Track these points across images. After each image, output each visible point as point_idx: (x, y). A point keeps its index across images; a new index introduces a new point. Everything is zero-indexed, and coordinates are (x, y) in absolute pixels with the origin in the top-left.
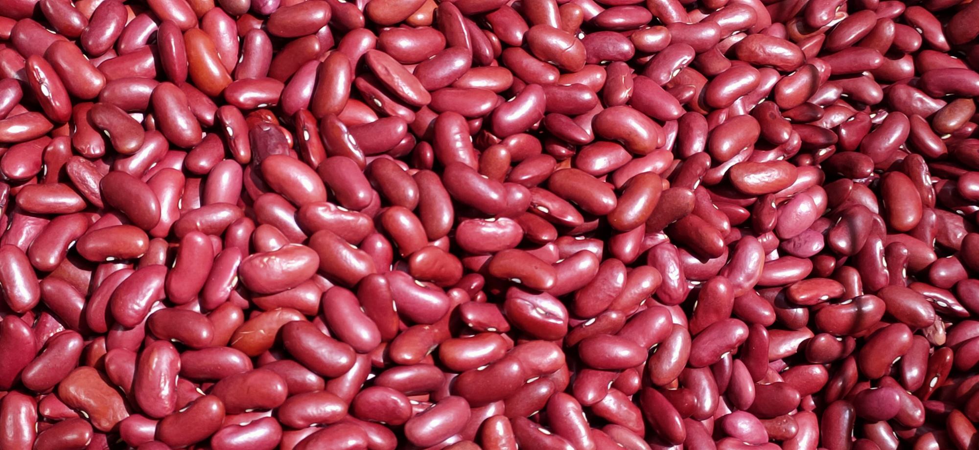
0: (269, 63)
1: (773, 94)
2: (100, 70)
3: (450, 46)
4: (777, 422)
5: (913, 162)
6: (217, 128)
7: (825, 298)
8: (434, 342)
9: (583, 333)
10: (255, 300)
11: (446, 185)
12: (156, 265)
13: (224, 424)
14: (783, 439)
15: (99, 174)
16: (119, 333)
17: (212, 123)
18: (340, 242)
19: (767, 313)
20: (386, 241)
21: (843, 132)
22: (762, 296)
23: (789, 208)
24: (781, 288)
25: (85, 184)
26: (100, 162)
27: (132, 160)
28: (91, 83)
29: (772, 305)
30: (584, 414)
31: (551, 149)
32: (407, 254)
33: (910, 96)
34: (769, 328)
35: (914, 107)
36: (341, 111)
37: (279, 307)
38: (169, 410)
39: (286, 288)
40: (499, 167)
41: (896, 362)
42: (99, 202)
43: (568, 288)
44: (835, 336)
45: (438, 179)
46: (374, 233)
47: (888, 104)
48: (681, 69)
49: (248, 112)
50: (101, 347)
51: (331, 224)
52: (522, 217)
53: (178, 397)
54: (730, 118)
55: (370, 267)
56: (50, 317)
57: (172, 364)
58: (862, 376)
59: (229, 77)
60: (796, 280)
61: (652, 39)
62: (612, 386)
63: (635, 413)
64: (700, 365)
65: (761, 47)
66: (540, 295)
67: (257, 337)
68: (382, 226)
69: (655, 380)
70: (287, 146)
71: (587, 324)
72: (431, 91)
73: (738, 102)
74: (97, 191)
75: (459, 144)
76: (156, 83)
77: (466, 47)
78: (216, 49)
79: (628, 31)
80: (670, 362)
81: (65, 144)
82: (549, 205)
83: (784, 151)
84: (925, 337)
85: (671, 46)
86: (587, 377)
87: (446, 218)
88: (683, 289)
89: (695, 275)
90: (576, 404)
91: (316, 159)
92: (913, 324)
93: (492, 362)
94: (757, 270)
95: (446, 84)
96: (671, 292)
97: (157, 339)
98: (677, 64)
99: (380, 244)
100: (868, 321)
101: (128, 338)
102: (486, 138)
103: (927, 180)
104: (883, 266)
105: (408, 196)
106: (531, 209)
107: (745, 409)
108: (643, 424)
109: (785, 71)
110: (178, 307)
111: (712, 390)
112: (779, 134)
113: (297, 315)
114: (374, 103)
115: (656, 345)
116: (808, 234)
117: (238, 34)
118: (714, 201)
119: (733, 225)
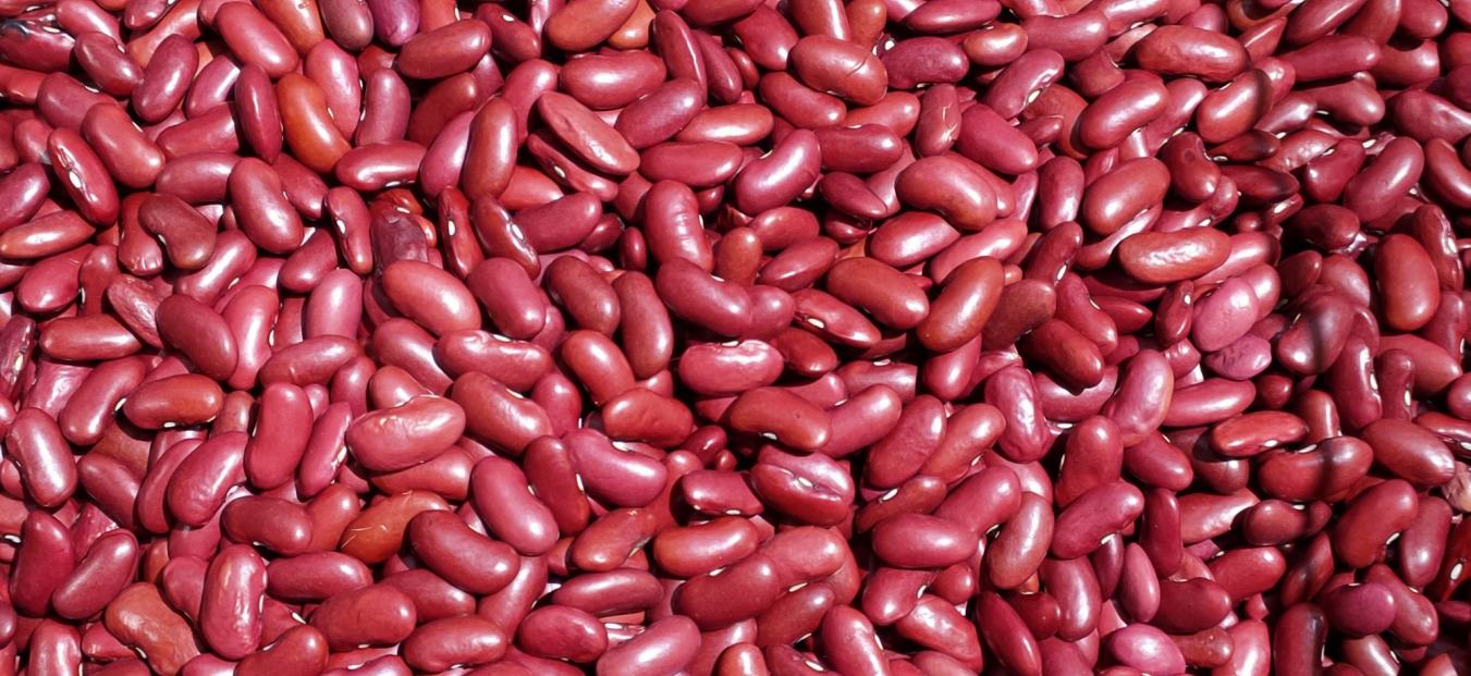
0: (407, 119)
1: (1194, 121)
2: (159, 145)
3: (674, 76)
4: (1199, 640)
5: (1427, 218)
6: (325, 221)
7: (1271, 444)
8: (643, 535)
9: (880, 511)
10: (374, 480)
11: (661, 294)
12: (234, 432)
13: (328, 665)
14: (1209, 666)
15: (155, 299)
16: (186, 532)
17: (319, 214)
18: (495, 388)
19: (1180, 471)
20: (569, 384)
21: (1314, 174)
22: (1174, 444)
23: (1215, 302)
24: (1206, 429)
25: (135, 316)
26: (159, 280)
27: (202, 275)
28: (143, 164)
29: (1188, 457)
30: (877, 638)
31: (831, 227)
32: (603, 402)
33: (1428, 110)
34: (1181, 494)
35: (1434, 126)
36: (504, 187)
37: (409, 489)
38: (249, 647)
39: (417, 461)
40: (743, 261)
41: (1392, 543)
42: (157, 342)
43: (853, 444)
44: (1290, 501)
45: (651, 285)
46: (552, 371)
47: (1393, 123)
48: (1041, 90)
49: (372, 196)
50: (162, 554)
51: (484, 363)
52: (784, 337)
53: (265, 627)
54: (1120, 162)
55: (543, 426)
56: (96, 510)
57: (254, 579)
58: (1340, 564)
59: (346, 143)
60: (1226, 416)
61: (999, 44)
62: (925, 592)
63: (967, 631)
64: (1072, 555)
65: (1175, 46)
66: (809, 457)
67: (376, 535)
68: (562, 361)
69: (997, 582)
70: (424, 245)
71: (886, 498)
72: (641, 151)
73: (1137, 135)
74: (153, 324)
75: (682, 230)
76: (238, 158)
77: (696, 79)
78: (326, 103)
79: (958, 34)
80: (1018, 553)
81: (108, 256)
82: (827, 315)
83: (1211, 211)
84: (1444, 498)
85: (1028, 54)
86: (883, 580)
87: (663, 342)
88: (1041, 437)
89: (1063, 414)
90: (864, 624)
91: (465, 264)
92: (1420, 481)
93: (733, 563)
94: (1160, 403)
95: (664, 137)
96: (1022, 442)
97: (235, 543)
98: (1035, 83)
99: (561, 389)
100: (1344, 478)
101: (197, 540)
102: (729, 216)
103: (1449, 246)
104: (1371, 388)
105: (603, 314)
106: (798, 322)
107: (1146, 621)
108: (979, 648)
109: (1215, 82)
110: (265, 494)
111: (1089, 594)
112: (1198, 185)
113: (436, 500)
114: (555, 172)
115: (996, 526)
116: (1245, 343)
117: (361, 77)
118: (1093, 295)
119: (1120, 333)
